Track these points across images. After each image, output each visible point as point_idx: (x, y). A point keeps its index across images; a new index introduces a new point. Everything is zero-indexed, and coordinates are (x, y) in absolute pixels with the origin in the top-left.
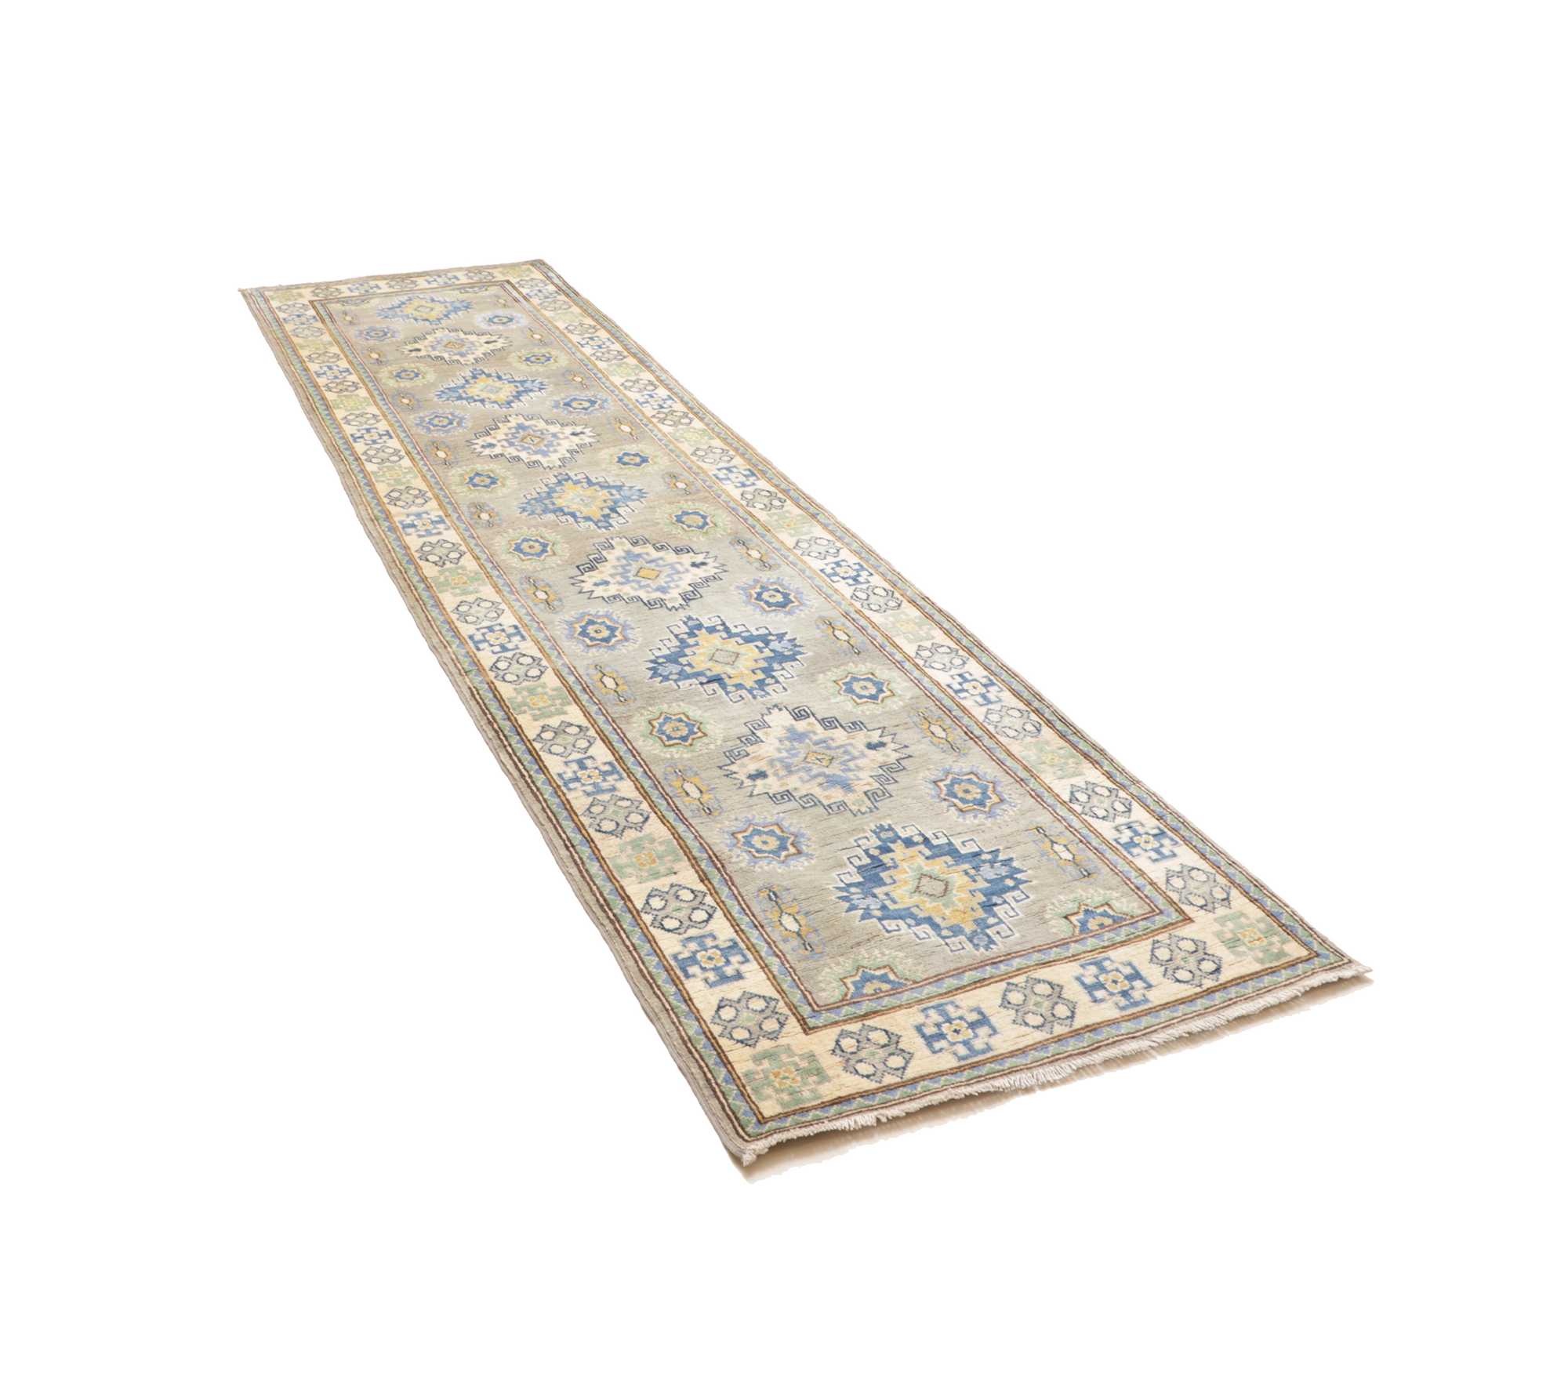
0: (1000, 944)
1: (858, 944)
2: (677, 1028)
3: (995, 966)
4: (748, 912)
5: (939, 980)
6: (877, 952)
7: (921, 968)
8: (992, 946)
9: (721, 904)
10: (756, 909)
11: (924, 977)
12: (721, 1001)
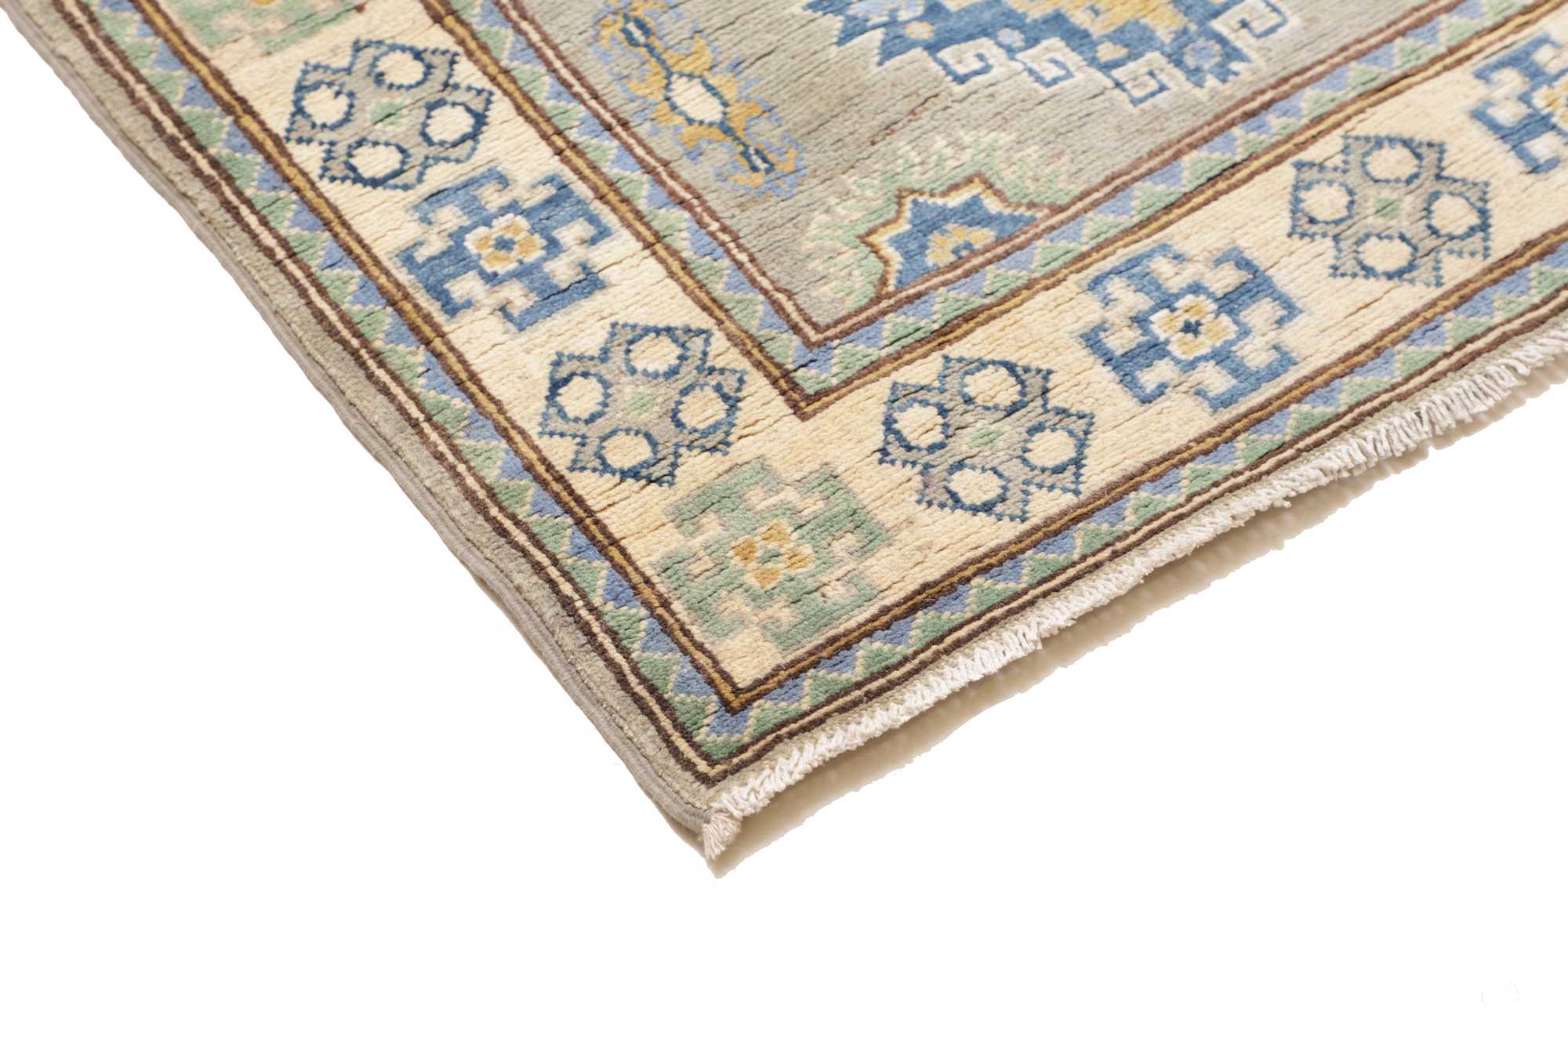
0: (1253, 55)
1: (889, 129)
2: (452, 468)
3: (1253, 122)
4: (578, 88)
5: (1116, 190)
6: (940, 142)
7: (1063, 165)
8: (1235, 66)
9: (501, 78)
10: (599, 77)
11: (1077, 189)
12: (557, 364)
